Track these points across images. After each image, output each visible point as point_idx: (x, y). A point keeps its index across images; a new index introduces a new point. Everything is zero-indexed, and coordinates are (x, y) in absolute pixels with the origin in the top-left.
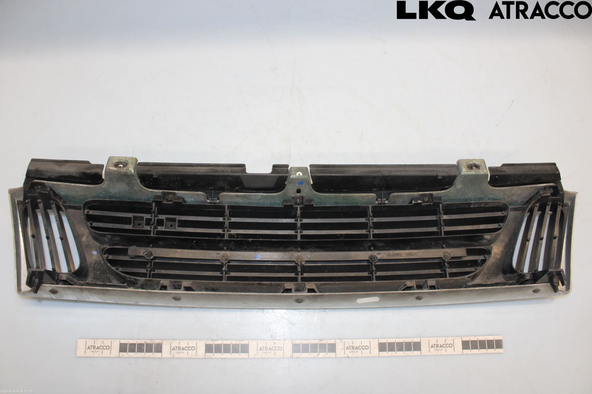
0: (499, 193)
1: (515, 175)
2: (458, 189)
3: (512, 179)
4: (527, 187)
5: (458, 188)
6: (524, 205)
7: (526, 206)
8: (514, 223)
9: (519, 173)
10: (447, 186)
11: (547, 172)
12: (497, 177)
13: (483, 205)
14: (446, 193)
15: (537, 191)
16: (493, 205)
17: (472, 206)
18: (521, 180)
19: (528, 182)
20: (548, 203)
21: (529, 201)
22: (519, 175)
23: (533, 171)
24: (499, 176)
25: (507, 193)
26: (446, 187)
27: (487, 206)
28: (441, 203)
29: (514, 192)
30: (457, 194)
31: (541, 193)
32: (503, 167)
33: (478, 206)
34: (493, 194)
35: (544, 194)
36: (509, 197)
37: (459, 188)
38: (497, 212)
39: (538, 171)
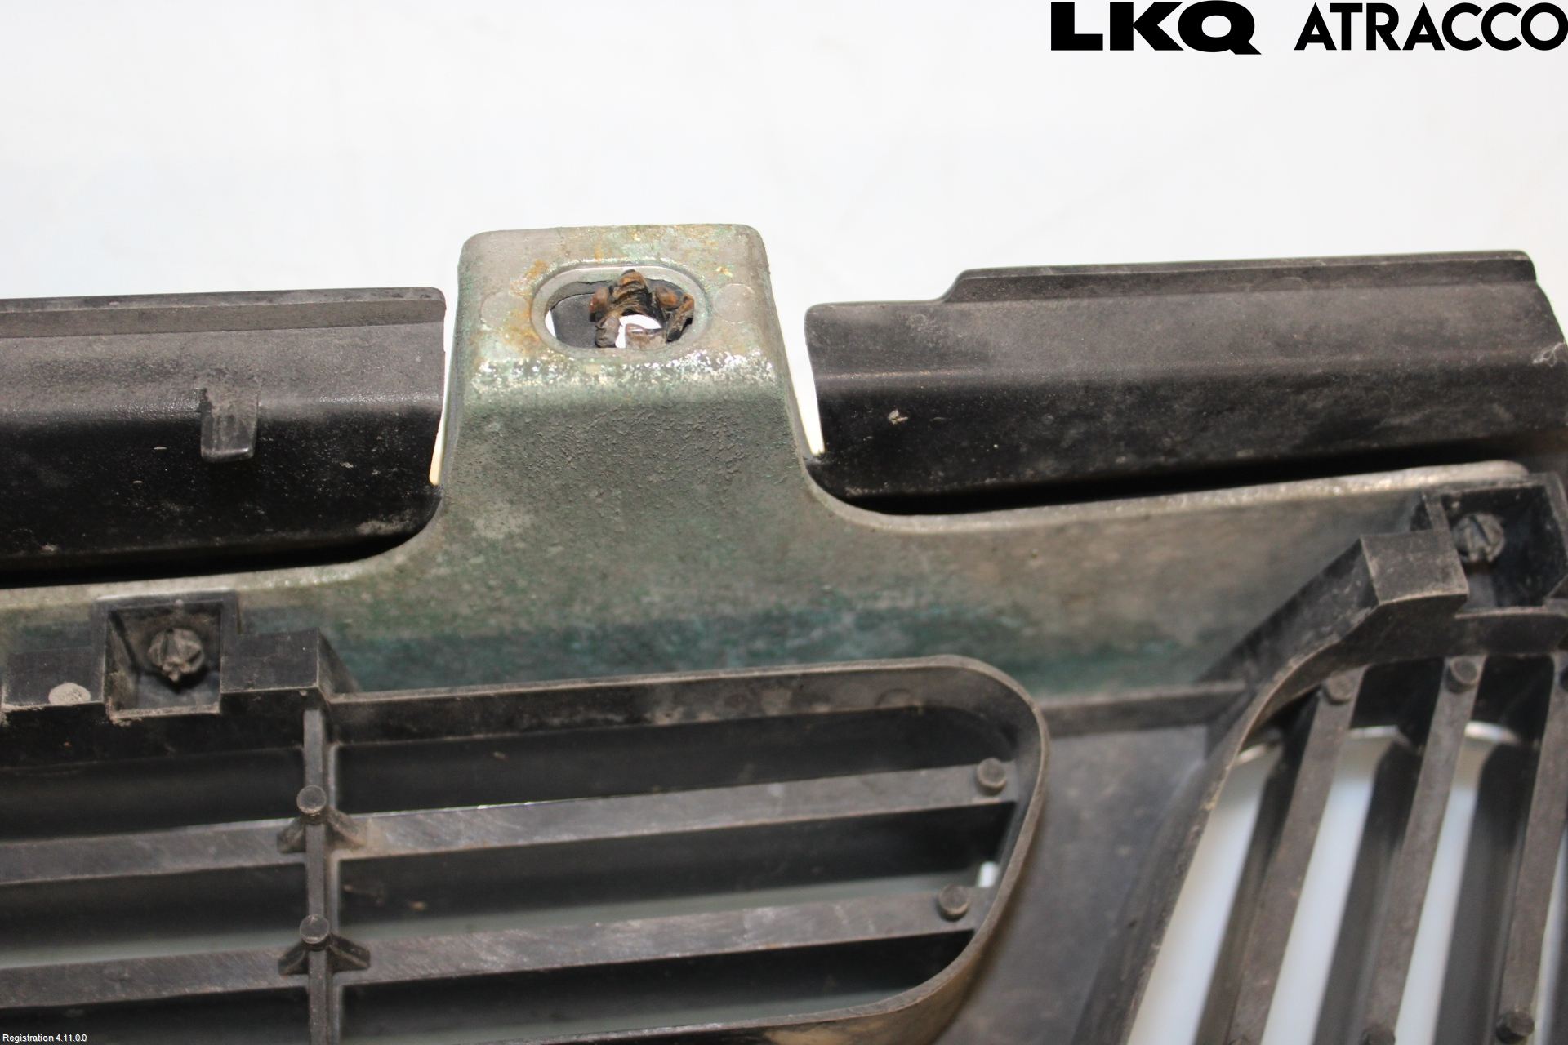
0: (953, 567)
1: (1095, 393)
2: (493, 545)
3: (1073, 433)
4: (1239, 510)
5: (490, 535)
6: (1222, 672)
7: (1238, 686)
8: (1124, 851)
9: (1133, 369)
10: (375, 516)
11: (1438, 357)
12: (894, 416)
13: (775, 705)
14: (386, 588)
15: (1335, 543)
16: (882, 698)
17: (663, 718)
18: (1167, 442)
19: (1242, 454)
20: (1451, 663)
21: (1266, 643)
22: (1129, 388)
23: (1284, 345)
24: (920, 404)
25: (1034, 564)
26: (366, 528)
27: (822, 709)
28: (314, 699)
29: (1113, 557)
30: (511, 587)
31: (1373, 567)
32: (965, 306)
33: (733, 714)
34: (901, 582)
35: (1410, 577)
36: (1069, 598)
37: (510, 536)
38: (923, 773)
39: (1342, 347)
